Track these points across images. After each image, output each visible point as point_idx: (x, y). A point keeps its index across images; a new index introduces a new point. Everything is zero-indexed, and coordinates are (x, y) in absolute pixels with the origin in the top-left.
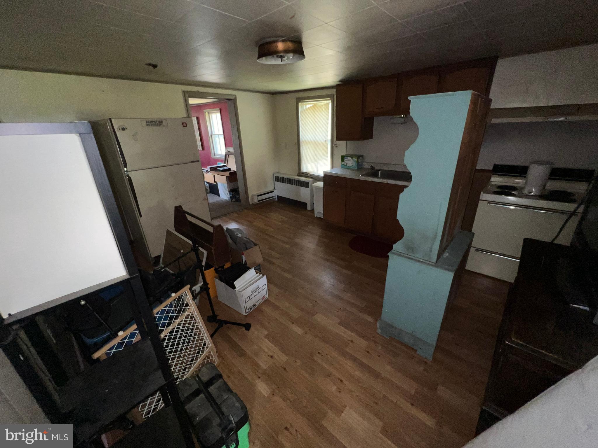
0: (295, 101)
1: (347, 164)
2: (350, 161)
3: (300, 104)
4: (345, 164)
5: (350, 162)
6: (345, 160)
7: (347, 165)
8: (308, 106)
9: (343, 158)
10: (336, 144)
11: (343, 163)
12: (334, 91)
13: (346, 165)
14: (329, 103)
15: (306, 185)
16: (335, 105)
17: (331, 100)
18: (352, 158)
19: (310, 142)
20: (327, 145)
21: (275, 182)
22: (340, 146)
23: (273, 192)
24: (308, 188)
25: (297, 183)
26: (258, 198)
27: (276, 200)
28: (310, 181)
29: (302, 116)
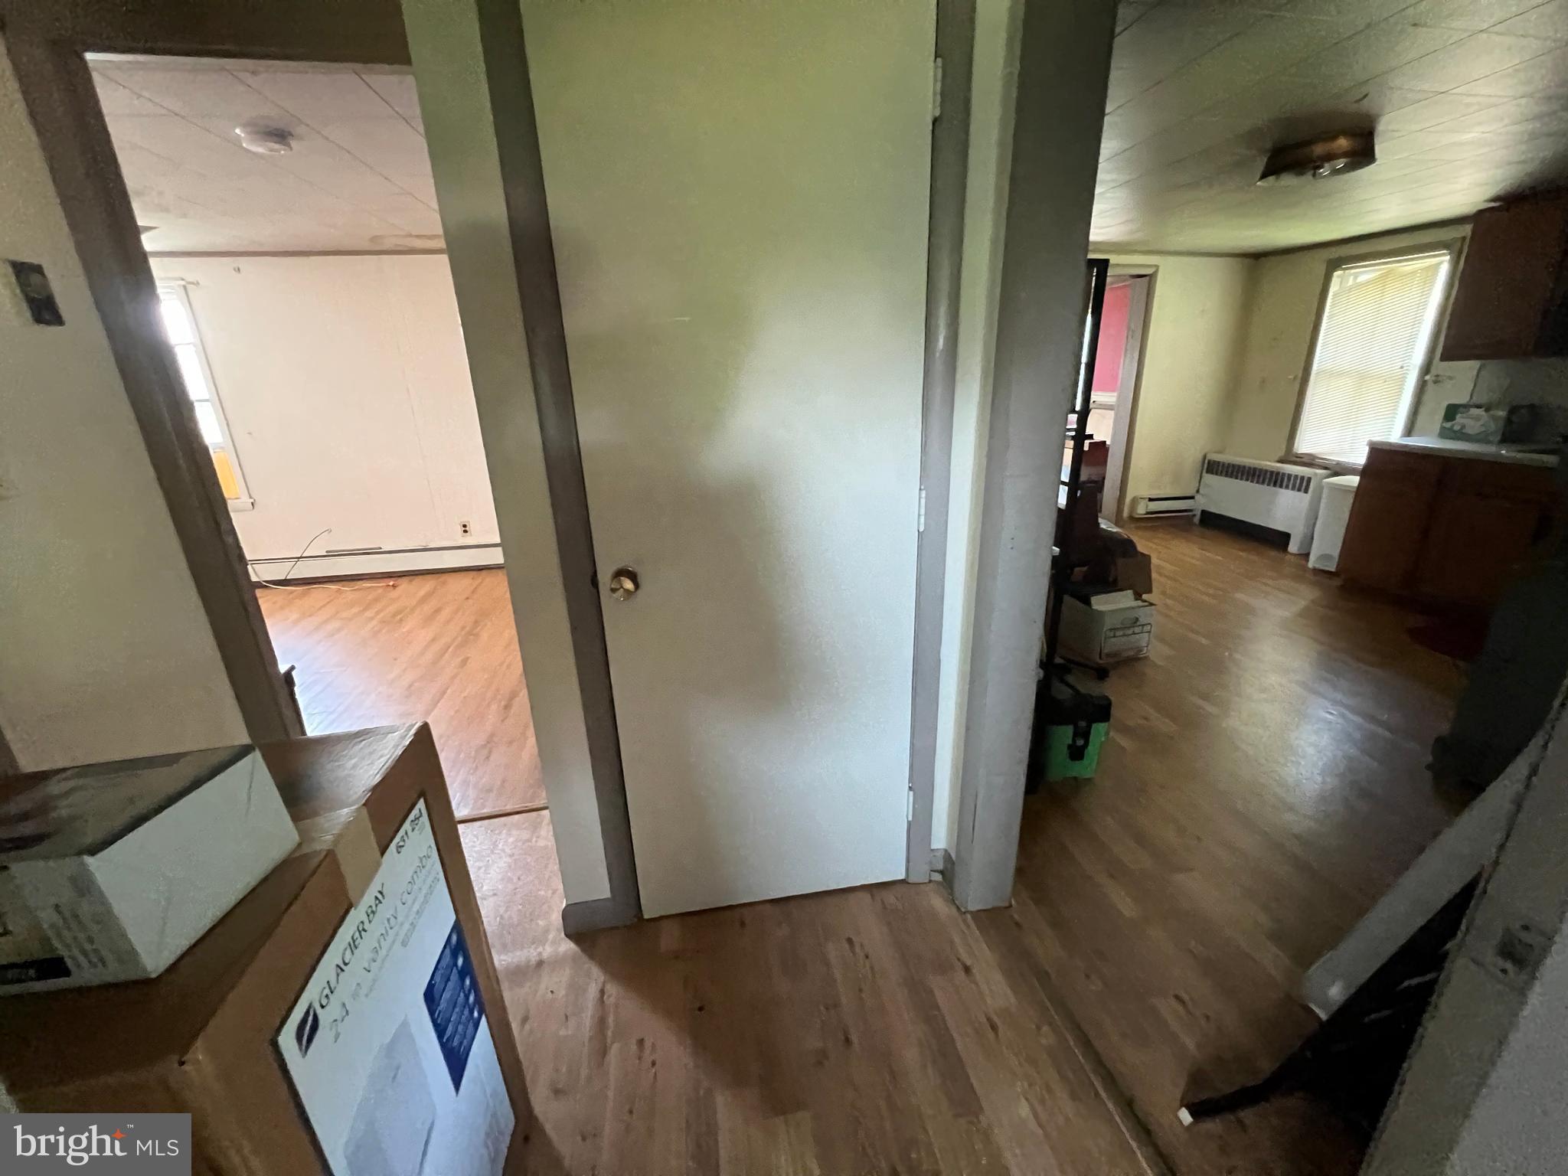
0: (1322, 269)
1: (1463, 427)
2: (1476, 417)
3: (1337, 273)
4: (1457, 427)
5: (1480, 421)
6: (1459, 415)
7: (1465, 430)
8: (1362, 278)
9: (1451, 412)
10: (1438, 373)
11: (1448, 425)
12: (1466, 230)
13: (1460, 431)
14: (1443, 262)
15: (1302, 485)
17: (1450, 254)
18: (1489, 410)
19: (1341, 374)
20: (1403, 379)
21: (1204, 474)
22: (1451, 378)
23: (1192, 498)
24: (1306, 492)
25: (1276, 480)
26: (1147, 506)
27: (1197, 520)
28: (1316, 474)
29: (1333, 305)
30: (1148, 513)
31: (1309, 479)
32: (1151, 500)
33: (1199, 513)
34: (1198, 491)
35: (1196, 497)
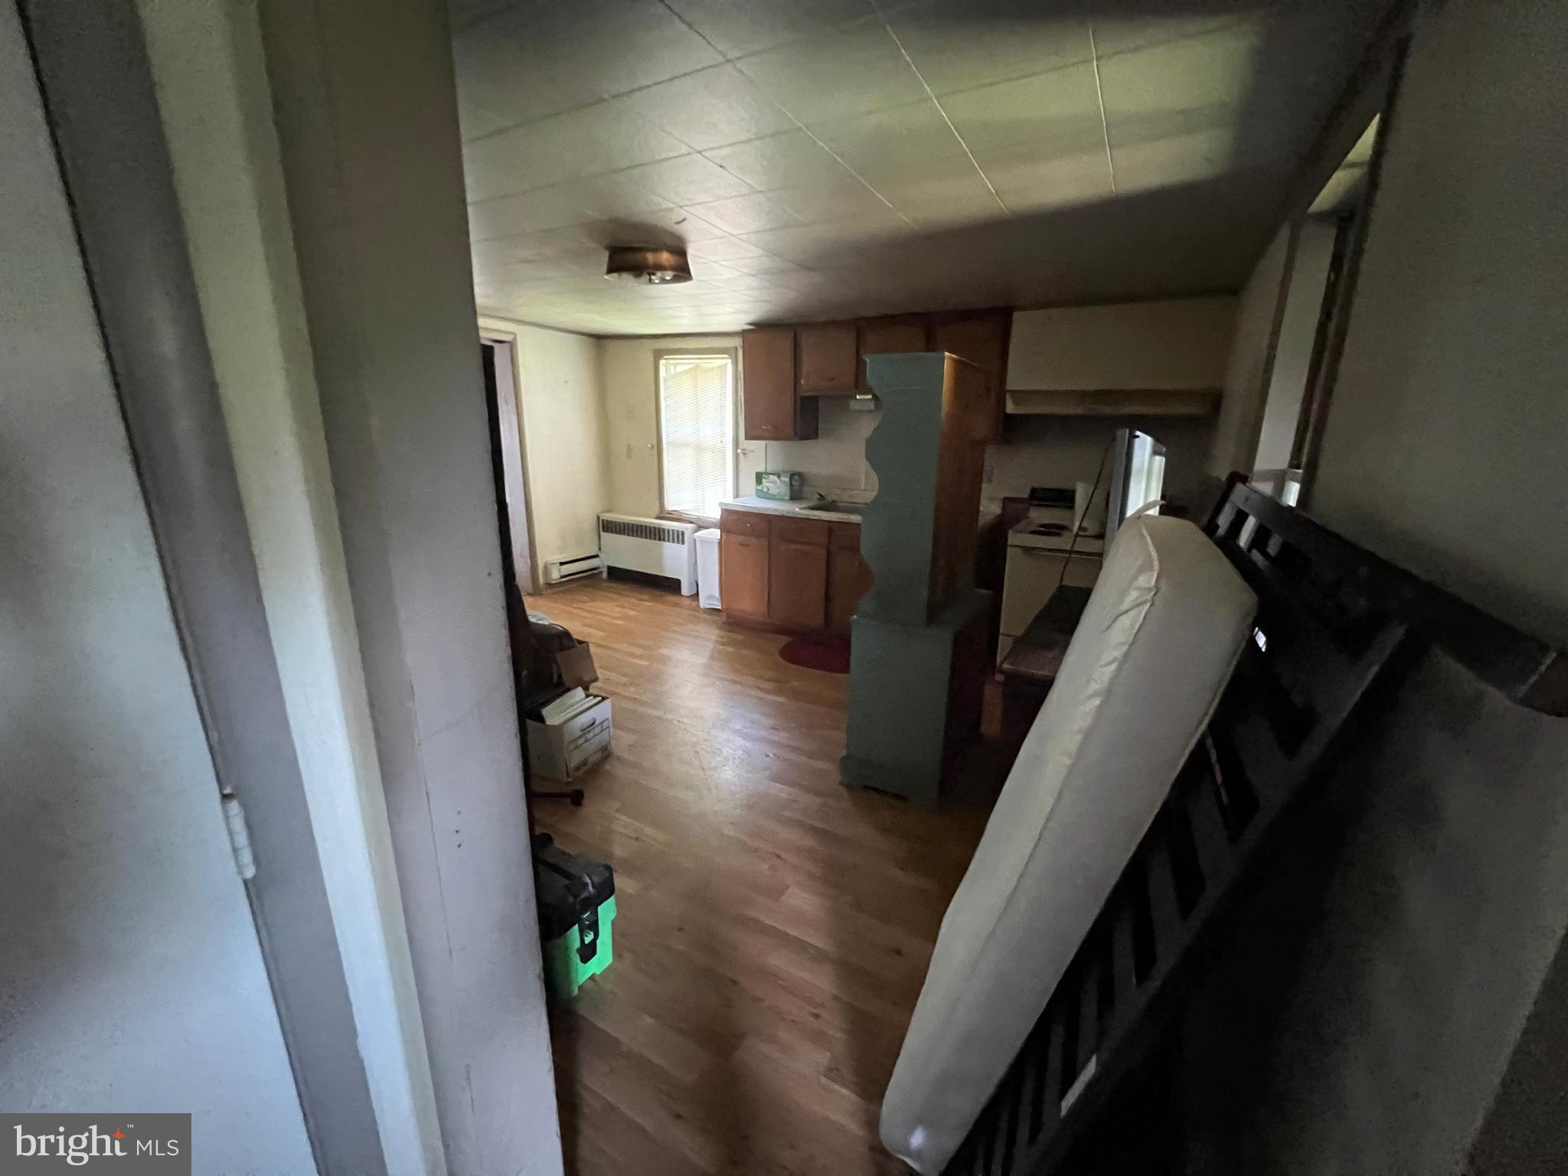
0: (650, 357)
1: (768, 489)
2: (773, 482)
3: (662, 362)
4: (765, 490)
5: (777, 485)
6: (764, 480)
7: (770, 492)
8: (680, 369)
9: (759, 477)
10: (744, 450)
11: (760, 488)
12: (737, 342)
13: (767, 493)
14: (726, 365)
15: (679, 537)
16: (741, 368)
17: (731, 358)
18: (779, 477)
19: (685, 445)
20: (724, 452)
21: (602, 533)
22: (753, 451)
23: (596, 556)
24: (683, 543)
25: (657, 534)
26: (560, 570)
27: (605, 575)
28: (687, 529)
29: (666, 388)
30: (562, 577)
31: (683, 533)
32: (562, 564)
33: (605, 570)
34: (600, 549)
35: (600, 556)
